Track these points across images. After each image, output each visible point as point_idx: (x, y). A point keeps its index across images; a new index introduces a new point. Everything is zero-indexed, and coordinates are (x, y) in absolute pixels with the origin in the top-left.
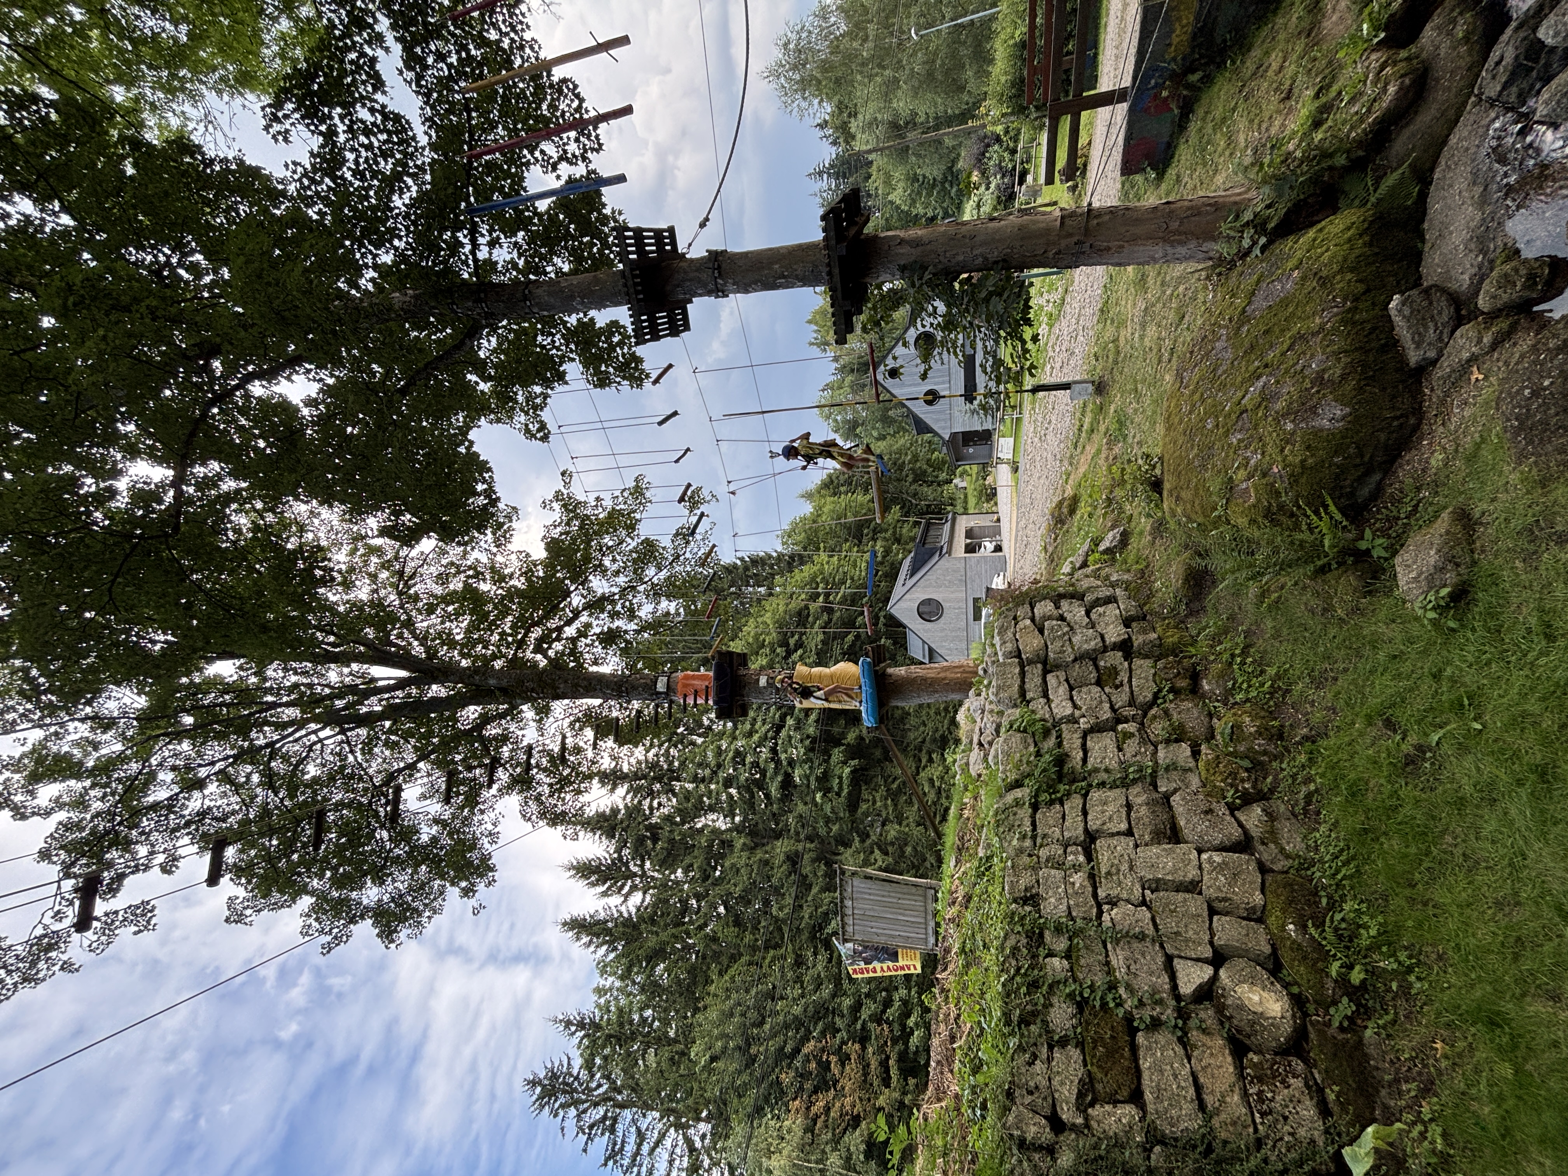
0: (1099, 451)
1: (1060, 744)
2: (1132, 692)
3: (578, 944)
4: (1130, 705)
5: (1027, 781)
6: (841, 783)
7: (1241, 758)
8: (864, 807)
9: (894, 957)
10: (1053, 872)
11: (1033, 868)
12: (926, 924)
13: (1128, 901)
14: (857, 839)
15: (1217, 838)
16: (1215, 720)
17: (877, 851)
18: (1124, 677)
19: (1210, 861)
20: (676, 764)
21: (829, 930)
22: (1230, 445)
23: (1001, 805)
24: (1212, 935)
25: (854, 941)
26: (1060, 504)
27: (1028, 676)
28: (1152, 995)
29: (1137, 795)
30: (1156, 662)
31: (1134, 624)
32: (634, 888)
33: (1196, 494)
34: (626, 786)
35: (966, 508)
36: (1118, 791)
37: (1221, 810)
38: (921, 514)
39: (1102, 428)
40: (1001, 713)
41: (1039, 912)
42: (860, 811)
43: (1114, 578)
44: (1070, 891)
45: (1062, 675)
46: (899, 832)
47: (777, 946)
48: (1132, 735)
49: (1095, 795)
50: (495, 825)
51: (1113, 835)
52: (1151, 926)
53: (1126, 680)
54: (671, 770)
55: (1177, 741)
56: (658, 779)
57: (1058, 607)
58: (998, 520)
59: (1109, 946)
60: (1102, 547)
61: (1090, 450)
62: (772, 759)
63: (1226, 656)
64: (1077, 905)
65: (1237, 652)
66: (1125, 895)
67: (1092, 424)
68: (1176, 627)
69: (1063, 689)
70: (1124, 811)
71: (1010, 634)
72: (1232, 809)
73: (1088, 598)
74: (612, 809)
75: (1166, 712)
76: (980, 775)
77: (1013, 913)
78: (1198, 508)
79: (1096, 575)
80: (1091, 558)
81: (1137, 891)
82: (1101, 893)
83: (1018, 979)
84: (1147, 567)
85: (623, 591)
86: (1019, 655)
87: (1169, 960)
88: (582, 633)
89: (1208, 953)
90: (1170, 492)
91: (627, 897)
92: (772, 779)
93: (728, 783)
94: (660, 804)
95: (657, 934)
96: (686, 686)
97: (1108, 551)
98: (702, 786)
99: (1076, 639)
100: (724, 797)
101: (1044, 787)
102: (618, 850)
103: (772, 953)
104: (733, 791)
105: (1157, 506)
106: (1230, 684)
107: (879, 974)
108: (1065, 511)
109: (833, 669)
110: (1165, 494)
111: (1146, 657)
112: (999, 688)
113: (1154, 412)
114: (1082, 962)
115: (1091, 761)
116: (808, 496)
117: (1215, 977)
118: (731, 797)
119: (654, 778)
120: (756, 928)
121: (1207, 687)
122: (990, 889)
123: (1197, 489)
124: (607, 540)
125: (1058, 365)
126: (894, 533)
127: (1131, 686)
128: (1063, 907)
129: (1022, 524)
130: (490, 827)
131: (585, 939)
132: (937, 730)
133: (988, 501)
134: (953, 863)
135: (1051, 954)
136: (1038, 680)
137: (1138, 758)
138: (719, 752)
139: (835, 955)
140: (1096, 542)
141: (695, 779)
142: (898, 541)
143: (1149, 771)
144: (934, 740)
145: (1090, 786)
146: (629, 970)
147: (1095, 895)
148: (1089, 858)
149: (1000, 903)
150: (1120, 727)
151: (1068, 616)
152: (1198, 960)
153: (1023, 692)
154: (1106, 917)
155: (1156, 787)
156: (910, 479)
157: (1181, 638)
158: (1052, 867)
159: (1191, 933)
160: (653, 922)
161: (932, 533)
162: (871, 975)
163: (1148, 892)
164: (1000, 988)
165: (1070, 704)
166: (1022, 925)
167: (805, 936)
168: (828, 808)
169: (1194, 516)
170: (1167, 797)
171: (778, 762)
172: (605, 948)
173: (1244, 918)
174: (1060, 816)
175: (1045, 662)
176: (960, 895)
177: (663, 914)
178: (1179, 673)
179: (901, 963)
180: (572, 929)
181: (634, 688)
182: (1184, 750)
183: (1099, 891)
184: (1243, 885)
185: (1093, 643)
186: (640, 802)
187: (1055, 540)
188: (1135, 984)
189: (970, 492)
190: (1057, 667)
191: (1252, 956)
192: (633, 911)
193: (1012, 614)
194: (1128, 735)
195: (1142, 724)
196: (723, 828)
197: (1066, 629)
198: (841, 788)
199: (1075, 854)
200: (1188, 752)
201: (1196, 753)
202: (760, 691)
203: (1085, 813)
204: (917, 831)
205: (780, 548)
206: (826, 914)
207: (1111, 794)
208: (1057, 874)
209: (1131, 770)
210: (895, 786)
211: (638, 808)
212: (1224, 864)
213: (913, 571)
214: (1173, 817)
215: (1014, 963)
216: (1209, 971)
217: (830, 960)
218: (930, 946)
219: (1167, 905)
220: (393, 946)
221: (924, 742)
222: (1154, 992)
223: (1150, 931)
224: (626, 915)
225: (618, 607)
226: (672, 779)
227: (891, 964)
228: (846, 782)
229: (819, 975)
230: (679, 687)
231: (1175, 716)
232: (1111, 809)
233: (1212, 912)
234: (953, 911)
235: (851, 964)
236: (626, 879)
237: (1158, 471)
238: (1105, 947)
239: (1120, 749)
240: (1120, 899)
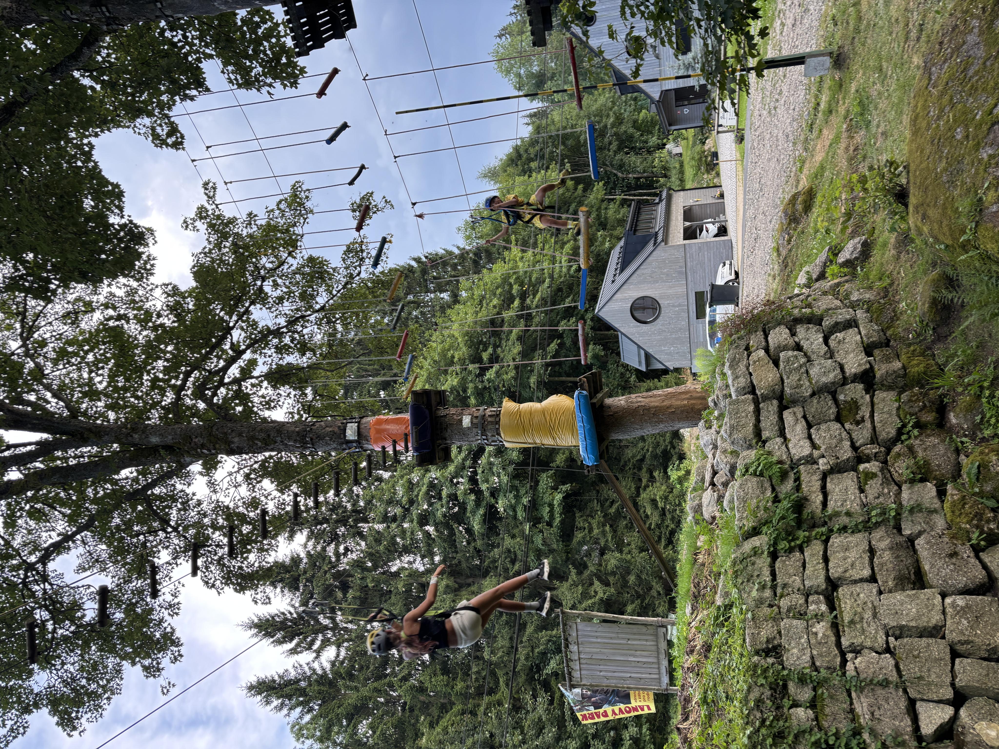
0: (837, 139)
1: (798, 488)
2: (874, 428)
3: (269, 708)
4: (872, 443)
5: (765, 529)
6: (551, 512)
7: (988, 499)
8: (579, 536)
9: (626, 698)
10: (795, 622)
11: (774, 619)
12: (659, 663)
13: (872, 649)
14: (573, 571)
15: (962, 581)
16: (962, 457)
17: (597, 583)
18: (865, 411)
19: (954, 605)
20: (362, 504)
21: (548, 670)
22: (980, 161)
23: (738, 554)
24: (954, 677)
25: (582, 686)
26: (794, 199)
27: (763, 414)
28: (895, 738)
29: (881, 539)
30: (900, 394)
31: (876, 352)
32: (326, 643)
33: (944, 214)
34: (305, 532)
35: (682, 180)
36: (860, 536)
37: (966, 552)
38: (629, 188)
39: (842, 110)
40: (735, 454)
41: (781, 663)
42: (575, 540)
43: (855, 297)
44: (813, 641)
45: (799, 411)
46: (619, 560)
47: (491, 692)
48: (874, 475)
49: (836, 541)
50: (175, 596)
51: (855, 582)
52: (895, 673)
53: (867, 415)
54: (355, 511)
55: (923, 480)
56: (343, 521)
57: (793, 334)
58: (722, 196)
59: (854, 695)
60: (841, 259)
61: (828, 134)
62: (472, 491)
63: (973, 390)
64: (821, 655)
65: (986, 384)
66: (868, 643)
67: (829, 103)
68: (922, 354)
69: (801, 427)
70: (866, 557)
71: (742, 367)
72: (977, 550)
73: (827, 322)
74: (292, 559)
75: (911, 449)
76: (714, 518)
77: (756, 666)
78: (946, 229)
79: (834, 291)
80: (829, 272)
81: (881, 639)
82: (845, 642)
83: (763, 731)
84: (891, 284)
85: (292, 322)
86: (752, 390)
87: (912, 704)
88: (246, 373)
89: (949, 694)
90: (916, 207)
91: (318, 652)
92: (474, 513)
93: (424, 520)
94: (347, 549)
95: (356, 689)
96: (379, 431)
97: (848, 263)
98: (394, 525)
99: (814, 371)
100: (420, 535)
101: (783, 534)
102: (304, 603)
103: (486, 699)
104: (430, 529)
105: (902, 218)
106: (978, 418)
107: (611, 717)
108: (800, 207)
109: (545, 403)
110: (911, 208)
111: (890, 388)
112: (732, 428)
113: (901, 100)
114: (827, 710)
115: (831, 504)
116: (492, 175)
117: (955, 717)
118: (427, 534)
119: (337, 521)
120: (467, 675)
121: (954, 421)
122: (730, 641)
123: (944, 208)
124: (266, 262)
125: (789, 22)
126: (599, 216)
127: (873, 422)
128: (806, 658)
129: (750, 213)
130: (169, 598)
131: (276, 702)
132: (658, 445)
133: (708, 172)
134: (688, 610)
135: (795, 705)
136: (774, 418)
137: (881, 499)
138: (411, 486)
139: (557, 695)
140: (835, 251)
141: (385, 519)
142: (603, 225)
143: (893, 514)
144: (655, 456)
145: (831, 531)
146: (328, 730)
147: (838, 644)
148: (832, 607)
149: (742, 655)
150: (862, 467)
151: (805, 345)
152: (940, 702)
153: (758, 432)
154: (850, 666)
155: (899, 529)
156: (614, 146)
157: (927, 367)
158: (794, 617)
159: (933, 676)
160: (351, 677)
161: (643, 217)
162: (602, 719)
163: (891, 639)
164: (745, 740)
165: (807, 443)
166: (766, 678)
167: (522, 679)
168: (538, 540)
169: (941, 237)
170: (911, 540)
171: (478, 493)
172: (299, 709)
173: (985, 659)
174: (799, 564)
175: (780, 397)
176: (699, 643)
177: (361, 668)
178: (925, 406)
179: (634, 704)
180: (260, 693)
181: (320, 437)
182: (930, 489)
183: (843, 640)
184: (985, 627)
185: (832, 376)
186: (324, 549)
187: (789, 241)
188: (879, 728)
189: (686, 159)
190: (794, 402)
191: (991, 694)
192: (328, 666)
193: (743, 343)
194: (870, 476)
195: (885, 462)
196: (422, 569)
197: (803, 360)
198: (552, 517)
199: (817, 603)
200: (934, 492)
201: (941, 493)
202: (464, 433)
203: (826, 560)
204: (640, 558)
205: (462, 243)
206: (544, 654)
207: (853, 539)
208: (799, 624)
209: (874, 513)
210: (612, 510)
211: (322, 555)
212: (967, 607)
213: (624, 264)
214: (918, 561)
215: (758, 715)
216: (949, 711)
217: (551, 702)
218: (664, 686)
219: (911, 651)
220: (75, 733)
221: (642, 460)
222: (897, 734)
223: (894, 677)
224: (320, 672)
225: (287, 340)
226: (357, 521)
227: (622, 706)
228: (557, 510)
229: (540, 719)
230: (372, 433)
231: (920, 454)
232: (853, 555)
233: (955, 654)
234: (692, 660)
235: (580, 710)
236: (316, 632)
237: (904, 181)
238: (850, 695)
239: (862, 491)
240: (863, 647)
